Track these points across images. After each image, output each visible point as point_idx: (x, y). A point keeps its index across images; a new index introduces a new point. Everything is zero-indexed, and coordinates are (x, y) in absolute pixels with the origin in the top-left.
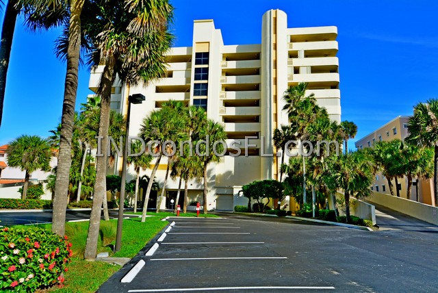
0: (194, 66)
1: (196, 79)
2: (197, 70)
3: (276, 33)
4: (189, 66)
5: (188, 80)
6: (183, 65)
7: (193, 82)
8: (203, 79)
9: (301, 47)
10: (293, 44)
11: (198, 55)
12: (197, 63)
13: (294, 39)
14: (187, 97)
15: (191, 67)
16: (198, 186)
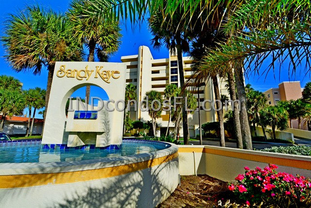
0: (170, 68)
1: (171, 74)
2: (172, 69)
4: (168, 68)
5: (167, 74)
6: (164, 67)
7: (170, 75)
8: (175, 73)
11: (172, 62)
12: (172, 66)
14: (168, 82)
15: (169, 68)
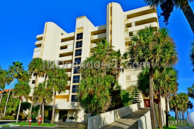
1: (76, 48)
2: (77, 43)
3: (111, 15)
8: (80, 47)
9: (133, 20)
10: (129, 19)
11: (78, 35)
12: (77, 39)
13: (129, 17)
15: (74, 42)
16: (72, 107)
